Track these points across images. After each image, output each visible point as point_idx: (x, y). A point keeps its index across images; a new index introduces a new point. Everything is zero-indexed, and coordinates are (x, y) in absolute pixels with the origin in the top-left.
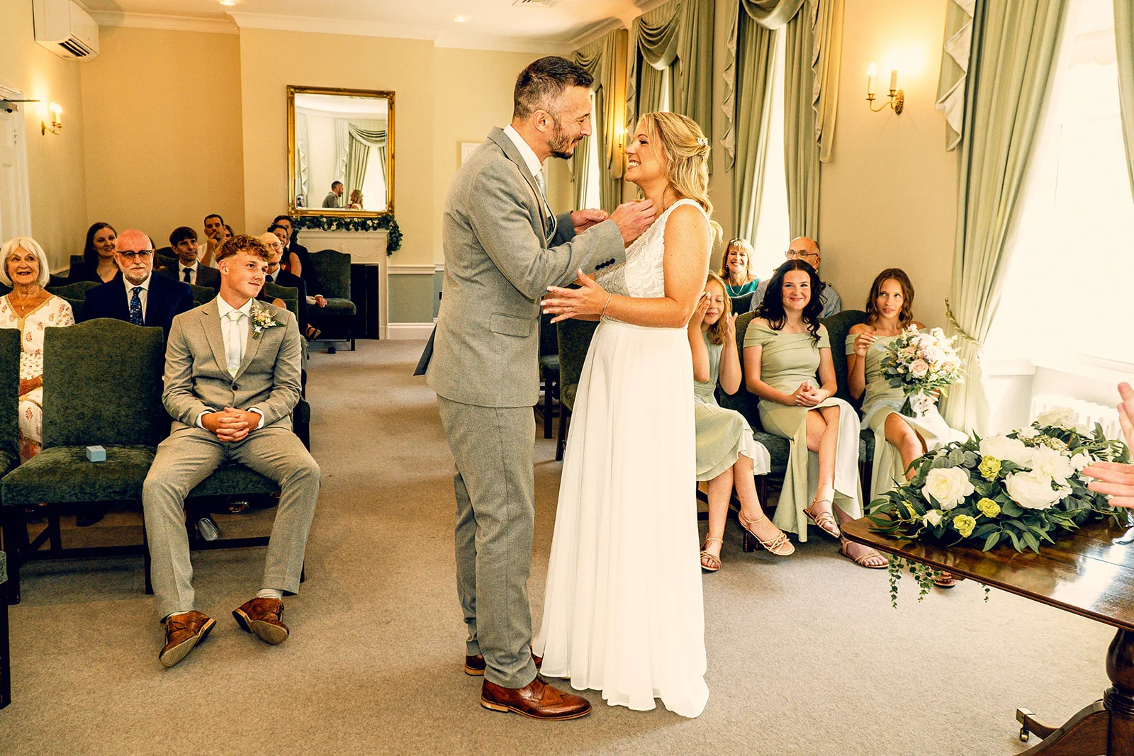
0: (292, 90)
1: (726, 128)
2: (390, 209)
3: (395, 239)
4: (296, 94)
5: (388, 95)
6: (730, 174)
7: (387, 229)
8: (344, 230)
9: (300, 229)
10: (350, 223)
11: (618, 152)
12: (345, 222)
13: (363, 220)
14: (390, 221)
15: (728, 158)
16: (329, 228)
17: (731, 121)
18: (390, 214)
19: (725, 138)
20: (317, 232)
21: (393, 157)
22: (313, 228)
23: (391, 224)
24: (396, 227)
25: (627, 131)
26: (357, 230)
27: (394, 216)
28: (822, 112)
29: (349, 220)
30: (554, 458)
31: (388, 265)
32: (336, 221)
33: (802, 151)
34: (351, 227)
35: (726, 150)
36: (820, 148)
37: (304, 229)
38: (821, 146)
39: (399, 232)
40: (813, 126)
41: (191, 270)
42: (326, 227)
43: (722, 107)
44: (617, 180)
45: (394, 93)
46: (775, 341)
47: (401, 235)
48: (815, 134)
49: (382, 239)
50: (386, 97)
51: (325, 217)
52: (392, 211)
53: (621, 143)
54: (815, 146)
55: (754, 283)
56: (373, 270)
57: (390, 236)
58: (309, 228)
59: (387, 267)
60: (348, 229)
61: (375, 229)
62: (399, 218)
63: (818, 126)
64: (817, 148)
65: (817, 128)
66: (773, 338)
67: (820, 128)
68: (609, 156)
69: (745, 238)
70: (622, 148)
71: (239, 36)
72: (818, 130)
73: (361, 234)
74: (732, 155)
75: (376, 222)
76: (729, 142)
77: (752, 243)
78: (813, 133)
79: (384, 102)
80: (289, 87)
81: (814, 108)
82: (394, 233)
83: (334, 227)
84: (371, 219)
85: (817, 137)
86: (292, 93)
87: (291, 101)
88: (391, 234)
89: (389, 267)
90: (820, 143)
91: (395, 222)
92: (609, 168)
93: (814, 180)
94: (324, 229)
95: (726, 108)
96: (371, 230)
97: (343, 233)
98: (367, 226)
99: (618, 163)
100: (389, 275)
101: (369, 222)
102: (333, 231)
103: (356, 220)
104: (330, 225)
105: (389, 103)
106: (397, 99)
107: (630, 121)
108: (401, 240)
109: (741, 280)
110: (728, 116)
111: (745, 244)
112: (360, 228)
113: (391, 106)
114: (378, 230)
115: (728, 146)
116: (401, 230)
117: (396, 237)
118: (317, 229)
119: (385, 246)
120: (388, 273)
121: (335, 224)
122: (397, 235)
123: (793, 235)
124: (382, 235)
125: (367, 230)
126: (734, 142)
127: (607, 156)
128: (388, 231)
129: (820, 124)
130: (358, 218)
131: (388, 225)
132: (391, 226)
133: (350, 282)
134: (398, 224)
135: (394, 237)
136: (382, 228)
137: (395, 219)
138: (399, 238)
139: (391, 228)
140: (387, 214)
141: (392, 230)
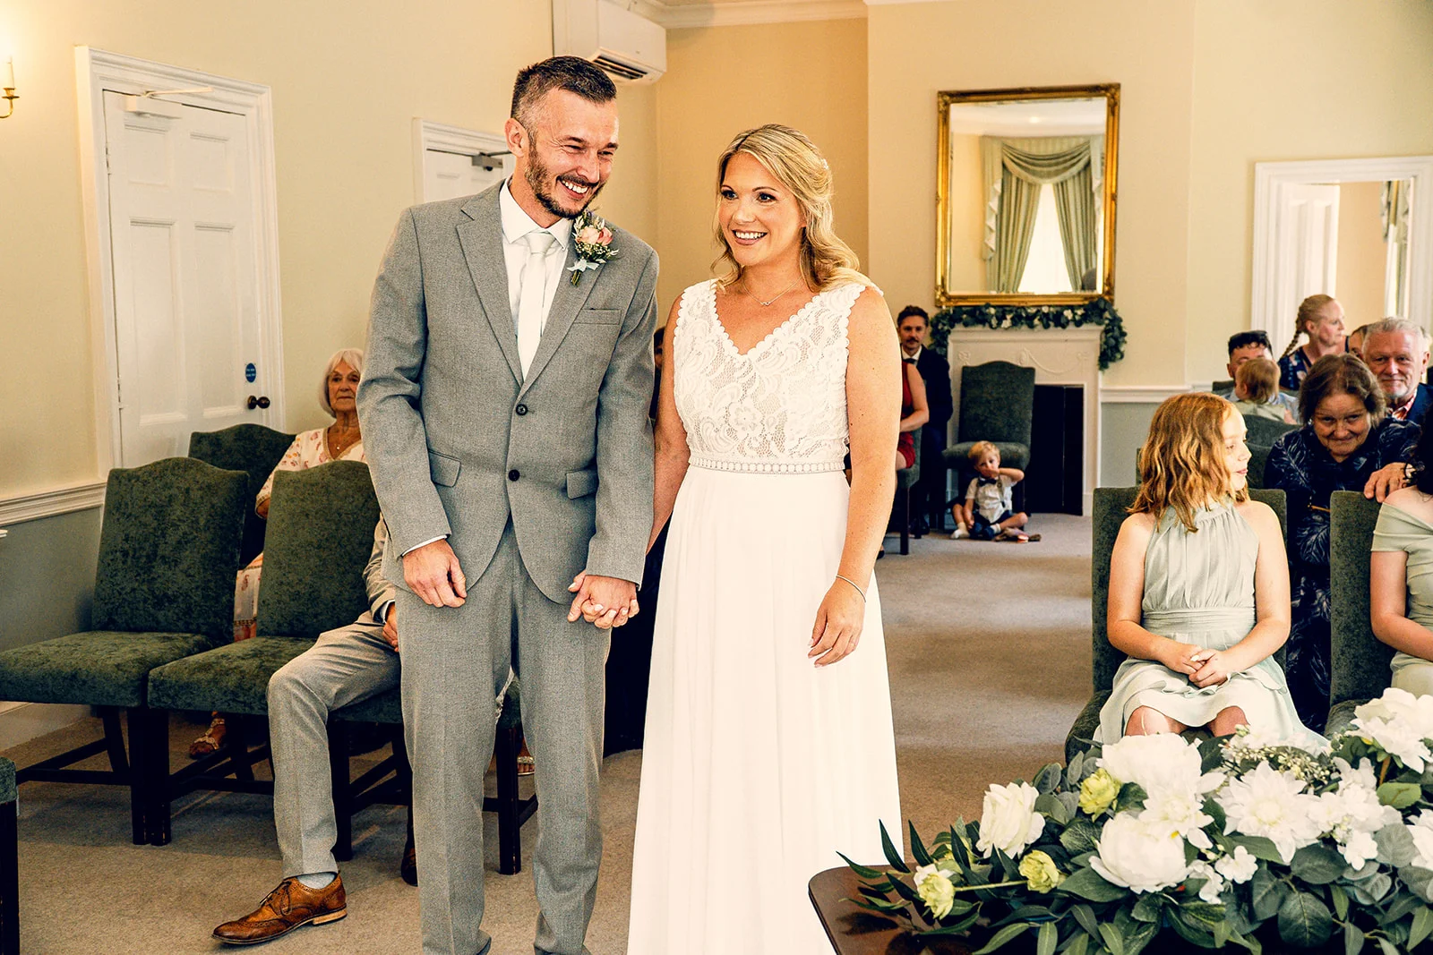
0: (947, 98)
2: (1108, 289)
3: (1112, 342)
4: (953, 106)
5: (1108, 91)
7: (1099, 324)
8: (1025, 327)
9: (952, 326)
10: (1034, 316)
12: (1026, 313)
13: (1059, 309)
14: (1105, 310)
16: (999, 324)
18: (1107, 298)
20: (979, 334)
21: (1114, 198)
22: (973, 324)
23: (1107, 315)
24: (1116, 321)
26: (1046, 326)
27: (1112, 301)
29: (1034, 310)
31: (1101, 386)
32: (1011, 312)
34: (1036, 321)
37: (959, 327)
39: (1118, 327)
42: (994, 322)
45: (1118, 87)
47: (1124, 334)
49: (1091, 341)
50: (1104, 95)
51: (993, 307)
52: (1110, 291)
56: (1075, 395)
57: (1106, 337)
58: (966, 325)
59: (1100, 389)
60: (1031, 326)
61: (1078, 324)
62: (1121, 306)
66: (1424, 541)
71: (865, 20)
73: (1055, 333)
75: (1080, 312)
79: (1101, 103)
80: (941, 94)
82: (1113, 330)
83: (1007, 323)
84: (1072, 308)
86: (947, 104)
87: (944, 117)
88: (1106, 331)
89: (1103, 391)
91: (1113, 313)
94: (991, 326)
96: (1071, 327)
97: (1023, 333)
98: (1063, 321)
100: (1103, 404)
101: (1068, 314)
102: (1006, 329)
103: (1045, 310)
104: (1001, 319)
105: (1109, 105)
106: (1125, 97)
108: (1126, 342)
112: (1052, 323)
113: (1113, 109)
114: (1085, 327)
116: (1126, 326)
117: (1116, 339)
118: (979, 328)
119: (1095, 355)
120: (1100, 399)
121: (1009, 317)
122: (1116, 333)
124: (1092, 335)
125: (1064, 327)
128: (1102, 327)
130: (1049, 306)
131: (1101, 317)
132: (1107, 318)
133: (1030, 415)
134: (1119, 314)
135: (1112, 337)
136: (1091, 321)
137: (1115, 308)
138: (1121, 340)
139: (1107, 322)
140: (1100, 298)
141: (1107, 325)
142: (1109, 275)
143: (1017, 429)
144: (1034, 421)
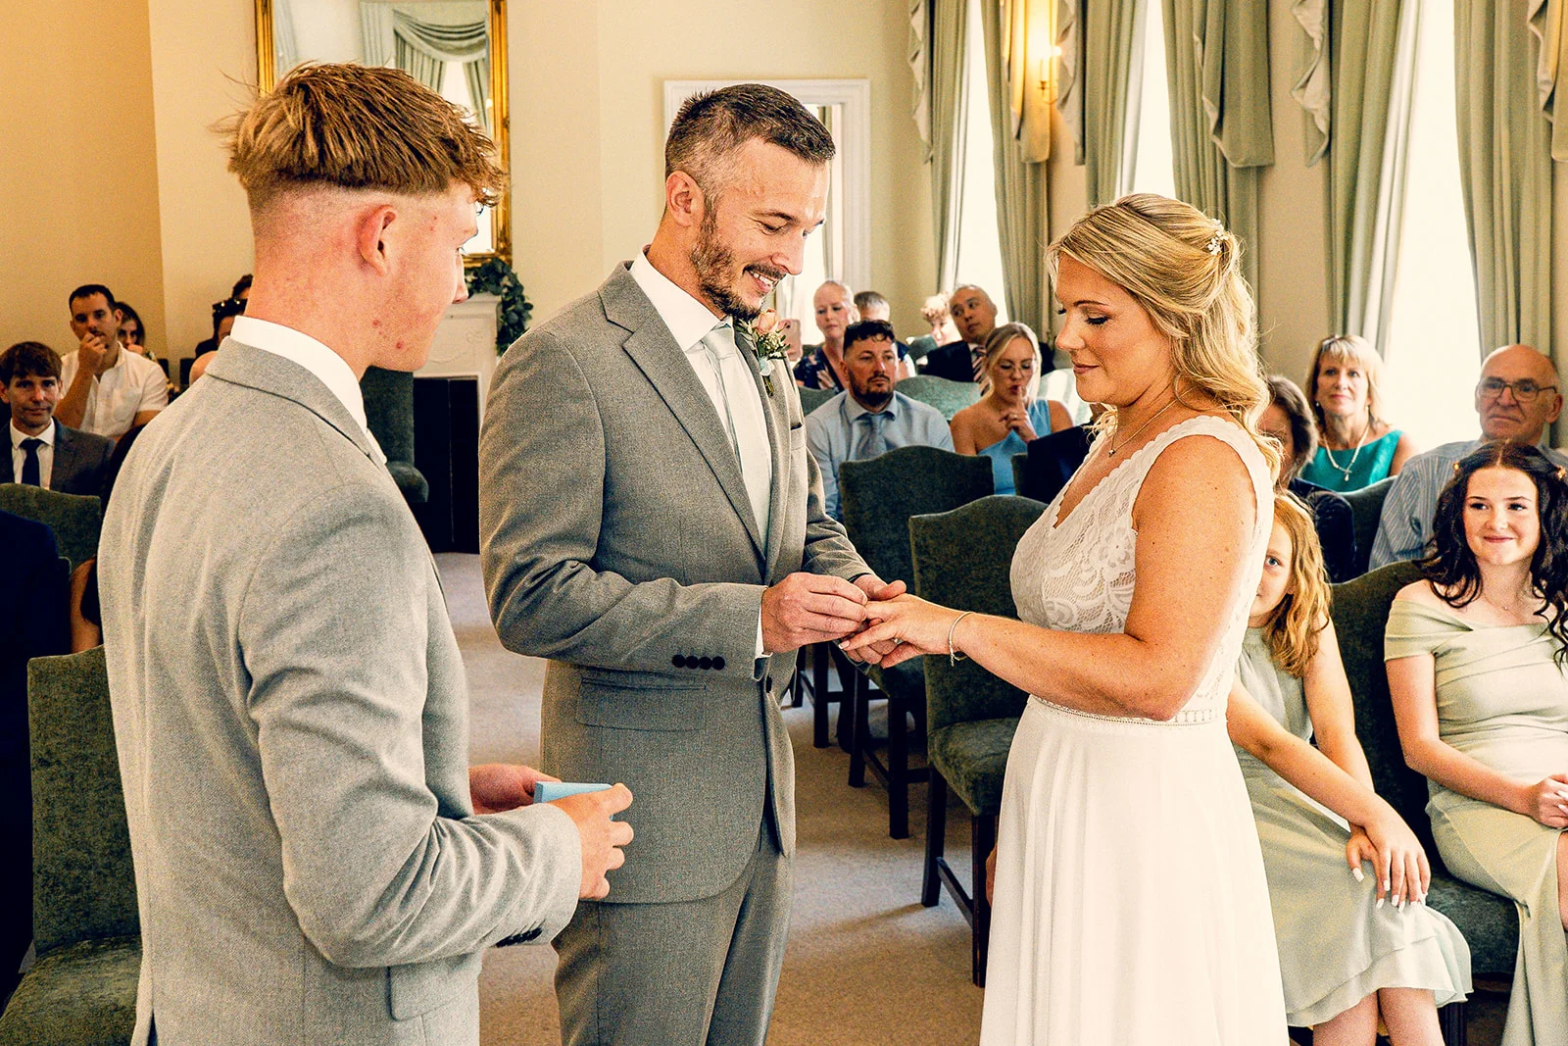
1: (1307, 62)
2: (502, 245)
3: (515, 317)
6: (1319, 167)
7: (496, 294)
11: (1040, 101)
14: (503, 275)
15: (1312, 135)
17: (1317, 45)
18: (503, 258)
19: (1304, 86)
21: (506, 124)
23: (505, 281)
24: (516, 289)
25: (1058, 51)
27: (510, 261)
28: (1554, 42)
30: (918, 899)
33: (1505, 133)
35: (1308, 116)
36: (1551, 125)
38: (1555, 120)
39: (523, 298)
40: (1530, 72)
41: (40, 442)
43: (1295, 11)
44: (1036, 166)
46: (1464, 649)
47: (529, 307)
48: (1537, 92)
49: (486, 316)
52: (507, 251)
53: (1046, 78)
54: (1536, 118)
55: (1388, 440)
57: (504, 311)
62: (522, 267)
63: (1545, 74)
64: (1542, 126)
65: (1541, 77)
66: (1458, 639)
67: (1551, 80)
68: (1016, 109)
69: (1361, 335)
70: (1047, 92)
72: (1546, 82)
74: (1323, 127)
76: (1315, 97)
77: (1380, 345)
78: (1530, 85)
81: (1532, 27)
82: (513, 302)
85: (1543, 99)
88: (505, 305)
90: (1551, 113)
91: (513, 278)
92: (1018, 136)
93: (1537, 201)
95: (1306, 13)
99: (1038, 124)
105: (492, 1)
107: (1066, 31)
108: (530, 317)
109: (1353, 434)
110: (1311, 34)
111: (1359, 348)
113: (498, 5)
115: (1311, 105)
116: (529, 294)
117: (519, 314)
119: (492, 334)
122: (520, 307)
123: (1488, 342)
124: (485, 308)
126: (1329, 96)
127: (1013, 109)
128: (499, 299)
129: (1551, 69)
131: (498, 285)
132: (505, 286)
133: (411, 422)
134: (521, 280)
135: (513, 311)
136: (486, 290)
137: (514, 271)
138: (524, 315)
139: (505, 290)
140: (494, 258)
141: (506, 294)
142: (504, 227)
143: (397, 443)
144: (416, 430)
